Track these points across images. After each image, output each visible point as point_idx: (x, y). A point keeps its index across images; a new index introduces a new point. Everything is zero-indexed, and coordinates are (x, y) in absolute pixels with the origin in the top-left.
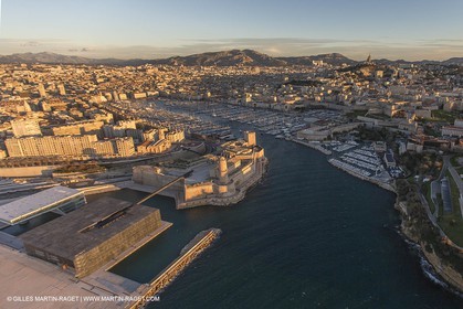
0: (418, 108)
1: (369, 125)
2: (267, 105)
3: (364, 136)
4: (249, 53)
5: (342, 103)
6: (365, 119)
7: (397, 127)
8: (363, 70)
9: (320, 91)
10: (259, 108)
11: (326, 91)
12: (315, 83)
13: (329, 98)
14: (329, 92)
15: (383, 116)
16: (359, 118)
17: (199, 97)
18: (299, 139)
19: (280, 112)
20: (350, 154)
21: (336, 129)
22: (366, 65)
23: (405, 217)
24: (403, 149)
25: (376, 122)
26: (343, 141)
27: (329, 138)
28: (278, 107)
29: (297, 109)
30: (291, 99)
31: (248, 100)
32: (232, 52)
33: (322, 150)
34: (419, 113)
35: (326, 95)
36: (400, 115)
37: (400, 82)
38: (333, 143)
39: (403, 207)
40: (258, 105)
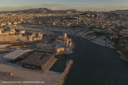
0: (110, 26)
1: (98, 31)
2: (61, 26)
3: (97, 34)
4: (45, 9)
5: (85, 25)
6: (95, 29)
7: (106, 32)
8: (87, 15)
9: (77, 21)
10: (59, 27)
11: (79, 21)
12: (74, 19)
13: (80, 23)
14: (80, 21)
15: (100, 28)
16: (93, 29)
17: (36, 24)
18: (78, 36)
19: (66, 28)
20: (96, 40)
21: (88, 33)
22: (88, 13)
23: (121, 55)
24: (111, 38)
25: (99, 30)
26: (92, 36)
27: (87, 35)
28: (65, 26)
29: (71, 27)
30: (68, 24)
31: (54, 24)
32: (39, 9)
33: (87, 38)
34: (111, 27)
35: (79, 22)
36: (106, 28)
37: (100, 18)
38: (89, 36)
39: (119, 52)
40: (58, 26)
